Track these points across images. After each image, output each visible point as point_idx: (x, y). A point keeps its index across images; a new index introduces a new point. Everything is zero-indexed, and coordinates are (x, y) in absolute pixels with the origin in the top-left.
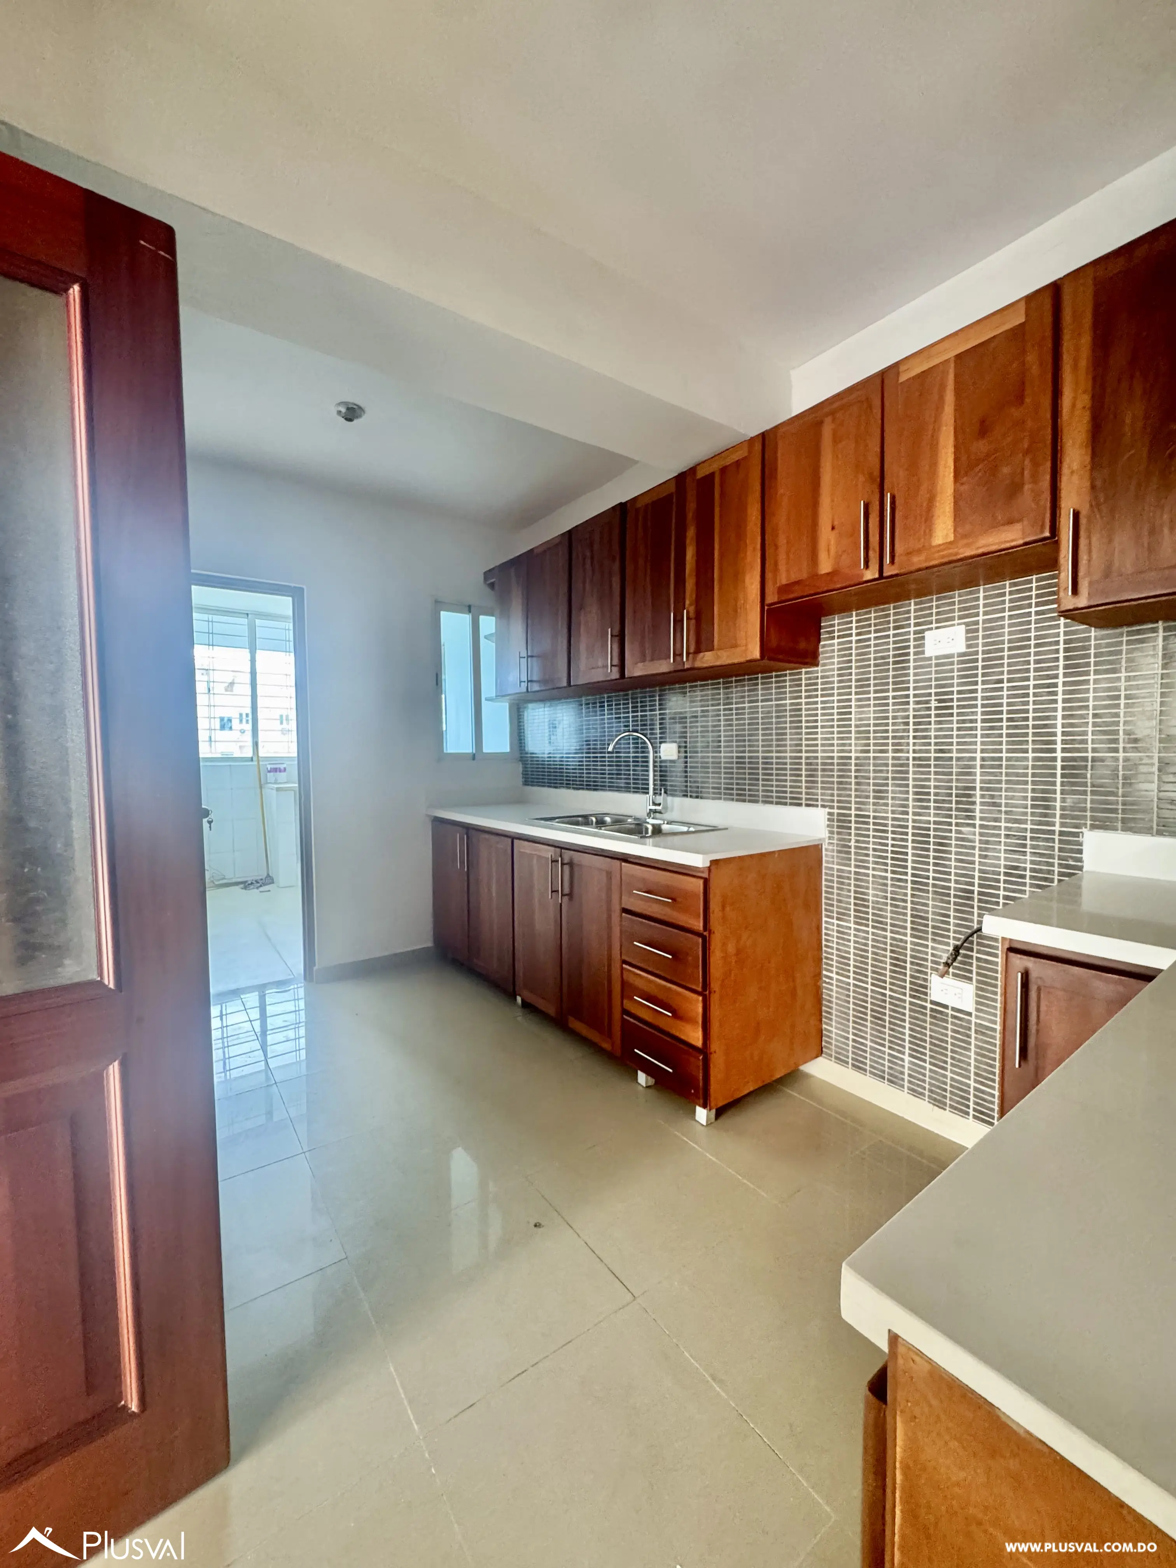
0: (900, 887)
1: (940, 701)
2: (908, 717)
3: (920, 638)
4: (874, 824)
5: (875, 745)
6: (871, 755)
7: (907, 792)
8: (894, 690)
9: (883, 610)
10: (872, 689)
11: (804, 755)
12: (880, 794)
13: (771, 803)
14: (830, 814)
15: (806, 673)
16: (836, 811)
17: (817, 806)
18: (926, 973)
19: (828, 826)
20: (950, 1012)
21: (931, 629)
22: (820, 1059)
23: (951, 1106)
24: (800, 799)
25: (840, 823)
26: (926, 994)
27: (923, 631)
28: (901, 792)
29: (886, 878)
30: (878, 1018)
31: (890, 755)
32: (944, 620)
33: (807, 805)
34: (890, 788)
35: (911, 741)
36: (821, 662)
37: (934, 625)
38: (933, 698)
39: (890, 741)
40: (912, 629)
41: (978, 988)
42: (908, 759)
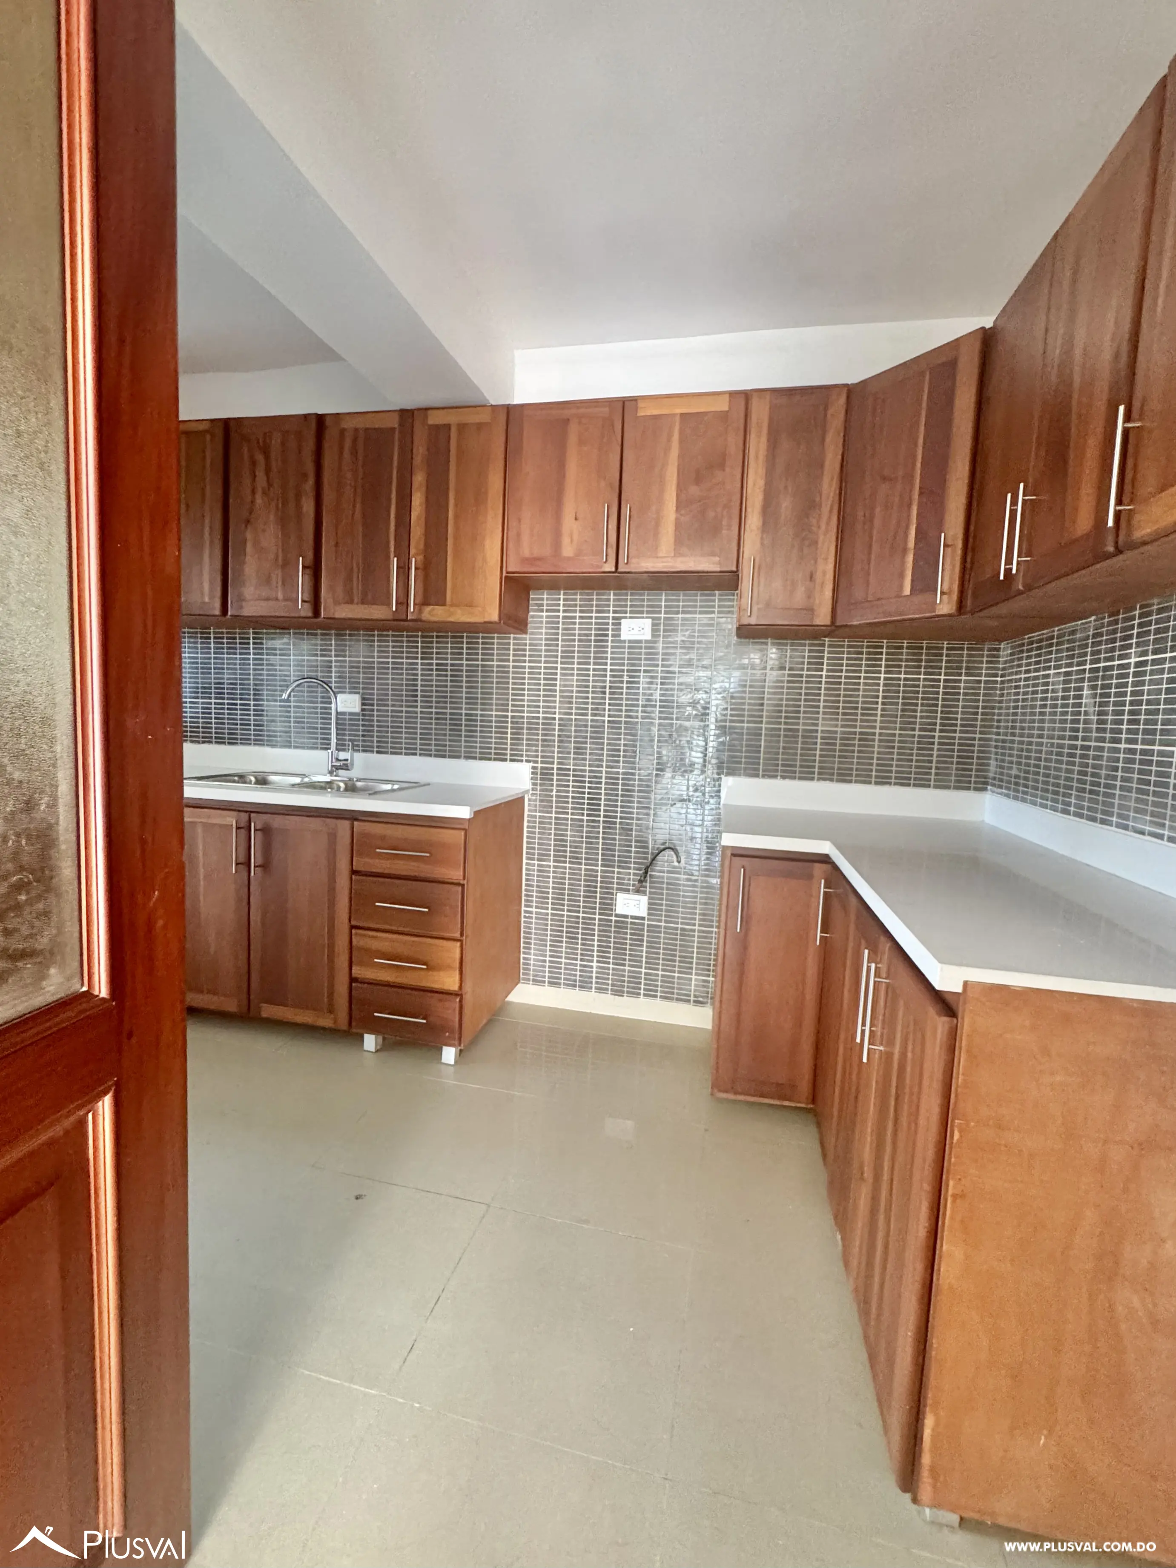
0: (594, 827)
1: (630, 677)
2: (605, 687)
3: (617, 624)
4: (574, 776)
5: (577, 708)
6: (574, 717)
7: (602, 749)
8: (595, 664)
9: (588, 594)
10: (576, 660)
11: (510, 714)
12: (579, 751)
13: (475, 758)
14: (533, 768)
15: (515, 639)
16: (539, 765)
17: (522, 761)
18: (612, 894)
19: (532, 779)
20: (629, 920)
21: (626, 618)
22: (519, 985)
23: (628, 992)
24: (506, 754)
25: (543, 776)
26: (612, 910)
27: (620, 618)
28: (597, 749)
29: (582, 820)
30: (572, 938)
31: (590, 718)
32: (637, 612)
33: (511, 760)
34: (588, 746)
35: (607, 707)
36: (529, 631)
37: (628, 615)
38: (626, 673)
39: (590, 706)
40: (611, 615)
41: (650, 898)
42: (604, 721)
